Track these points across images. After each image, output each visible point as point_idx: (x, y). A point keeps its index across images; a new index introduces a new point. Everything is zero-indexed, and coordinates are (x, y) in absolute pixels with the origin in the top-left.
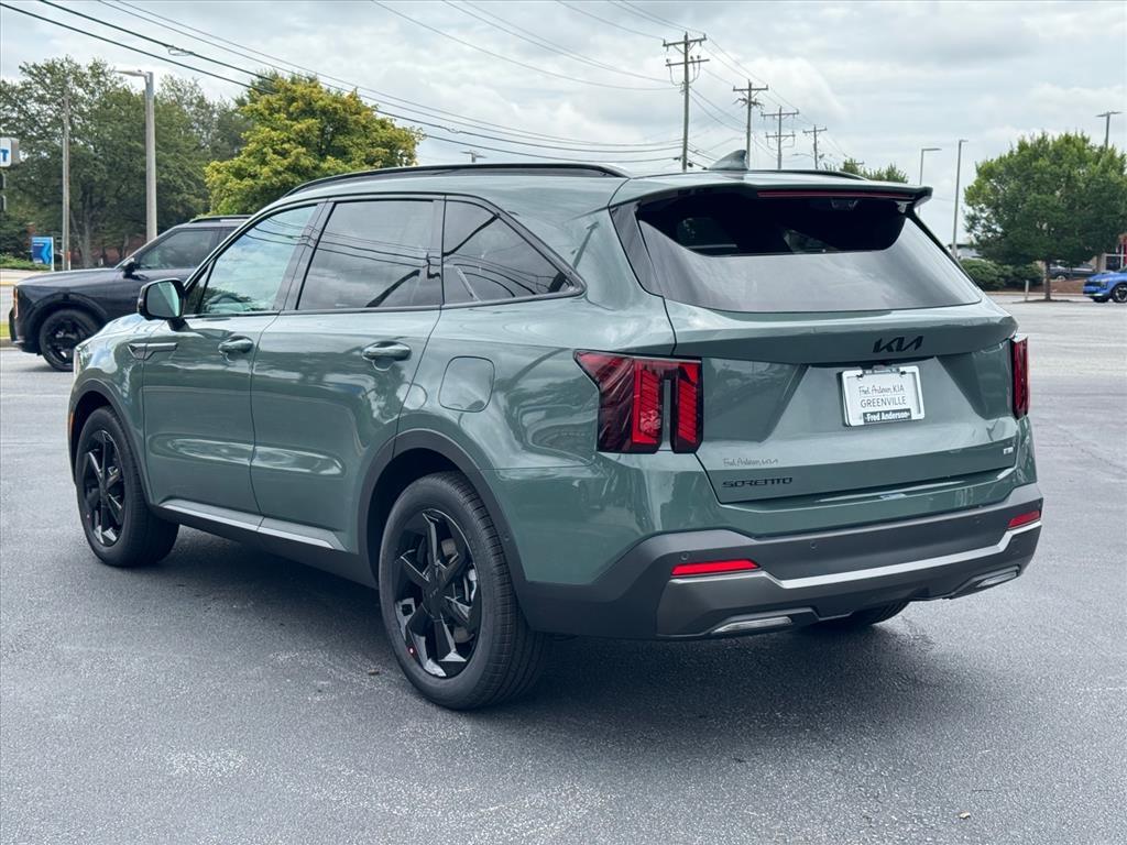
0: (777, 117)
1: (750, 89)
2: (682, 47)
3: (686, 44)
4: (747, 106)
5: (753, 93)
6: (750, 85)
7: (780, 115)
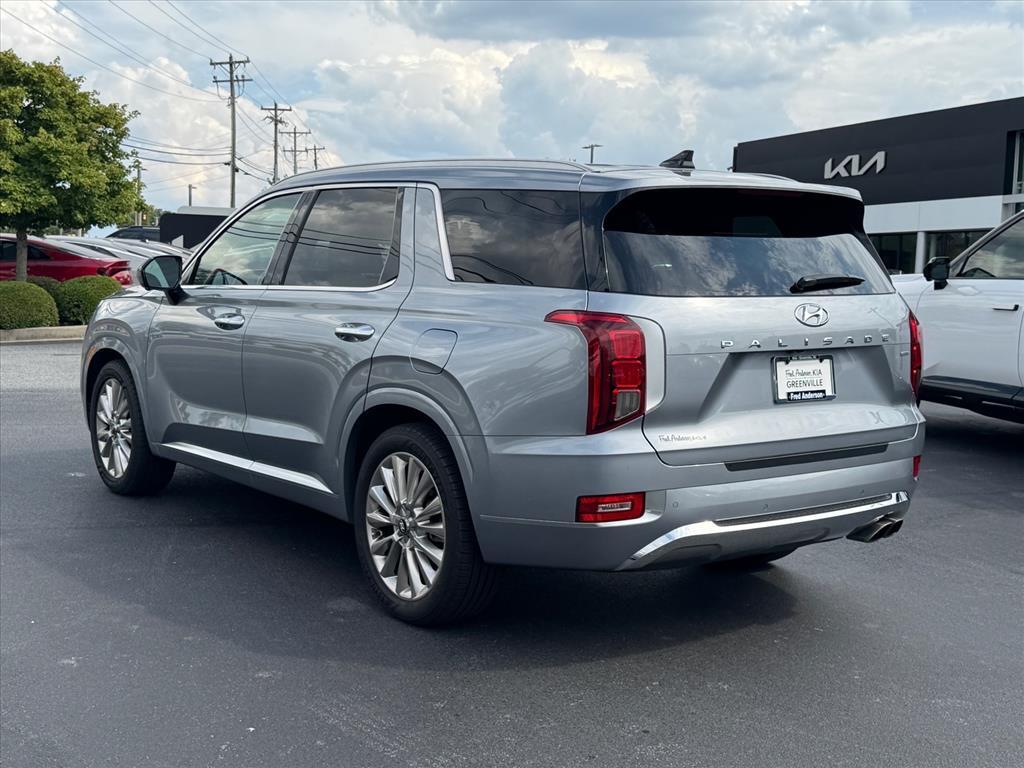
0: (293, 135)
1: (276, 109)
2: (227, 66)
3: (231, 64)
4: (273, 124)
5: (279, 112)
6: (276, 105)
7: (295, 133)
